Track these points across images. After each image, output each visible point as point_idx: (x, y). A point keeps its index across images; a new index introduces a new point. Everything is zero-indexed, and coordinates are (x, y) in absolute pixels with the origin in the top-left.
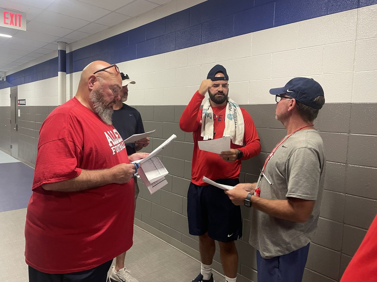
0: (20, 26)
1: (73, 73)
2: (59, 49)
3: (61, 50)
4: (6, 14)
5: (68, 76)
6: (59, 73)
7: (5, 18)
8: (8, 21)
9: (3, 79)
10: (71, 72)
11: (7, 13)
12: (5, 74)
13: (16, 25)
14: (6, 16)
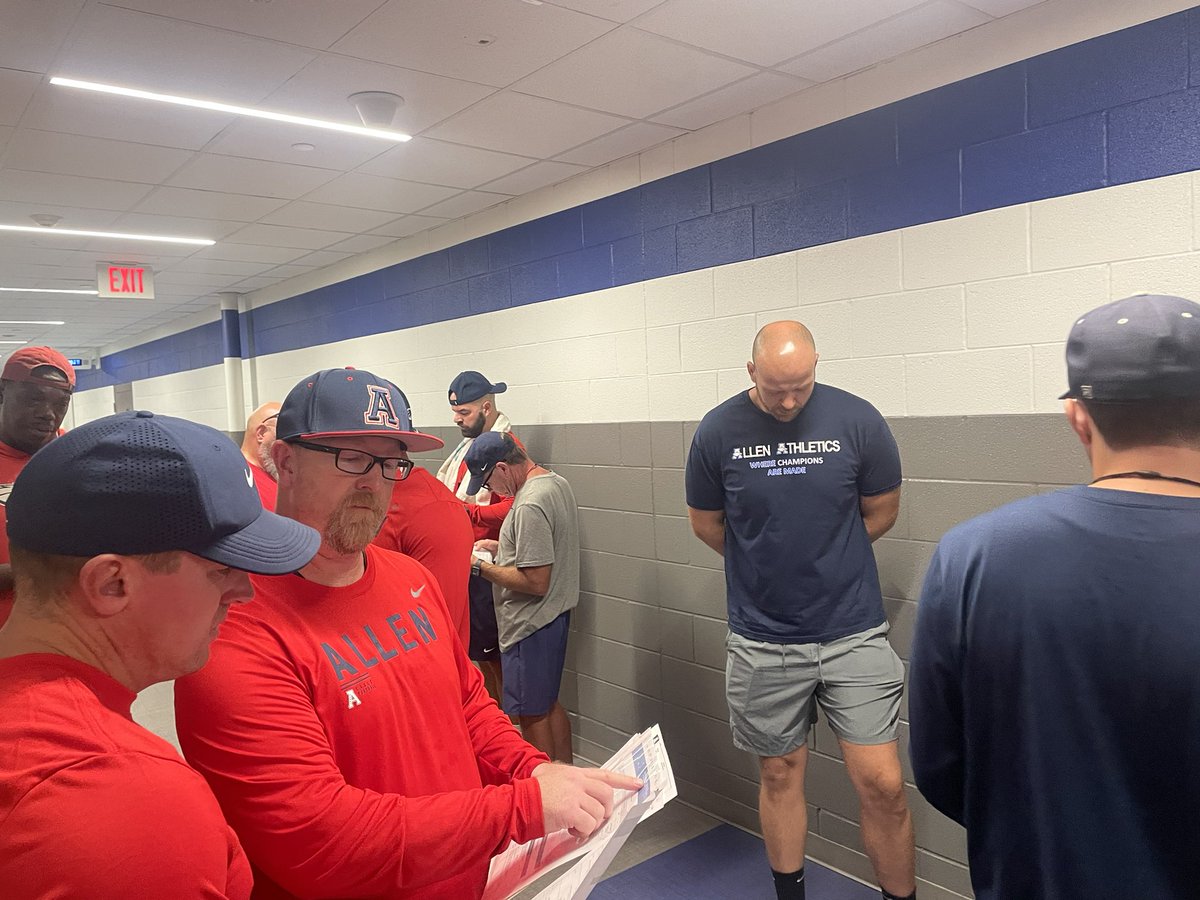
0: (141, 290)
1: (257, 358)
2: (223, 308)
3: (227, 311)
4: (115, 273)
5: (246, 363)
6: (226, 359)
7: (112, 280)
8: (118, 285)
9: (93, 366)
10: (252, 356)
11: (115, 269)
12: (99, 354)
13: (134, 290)
14: (114, 276)
